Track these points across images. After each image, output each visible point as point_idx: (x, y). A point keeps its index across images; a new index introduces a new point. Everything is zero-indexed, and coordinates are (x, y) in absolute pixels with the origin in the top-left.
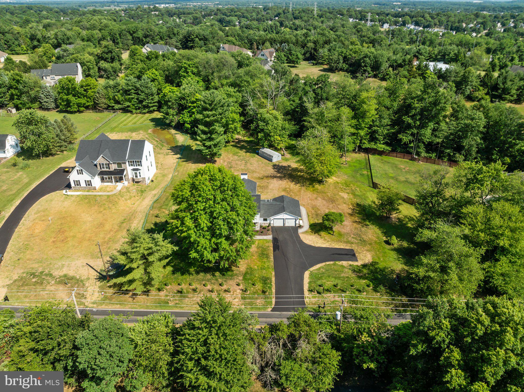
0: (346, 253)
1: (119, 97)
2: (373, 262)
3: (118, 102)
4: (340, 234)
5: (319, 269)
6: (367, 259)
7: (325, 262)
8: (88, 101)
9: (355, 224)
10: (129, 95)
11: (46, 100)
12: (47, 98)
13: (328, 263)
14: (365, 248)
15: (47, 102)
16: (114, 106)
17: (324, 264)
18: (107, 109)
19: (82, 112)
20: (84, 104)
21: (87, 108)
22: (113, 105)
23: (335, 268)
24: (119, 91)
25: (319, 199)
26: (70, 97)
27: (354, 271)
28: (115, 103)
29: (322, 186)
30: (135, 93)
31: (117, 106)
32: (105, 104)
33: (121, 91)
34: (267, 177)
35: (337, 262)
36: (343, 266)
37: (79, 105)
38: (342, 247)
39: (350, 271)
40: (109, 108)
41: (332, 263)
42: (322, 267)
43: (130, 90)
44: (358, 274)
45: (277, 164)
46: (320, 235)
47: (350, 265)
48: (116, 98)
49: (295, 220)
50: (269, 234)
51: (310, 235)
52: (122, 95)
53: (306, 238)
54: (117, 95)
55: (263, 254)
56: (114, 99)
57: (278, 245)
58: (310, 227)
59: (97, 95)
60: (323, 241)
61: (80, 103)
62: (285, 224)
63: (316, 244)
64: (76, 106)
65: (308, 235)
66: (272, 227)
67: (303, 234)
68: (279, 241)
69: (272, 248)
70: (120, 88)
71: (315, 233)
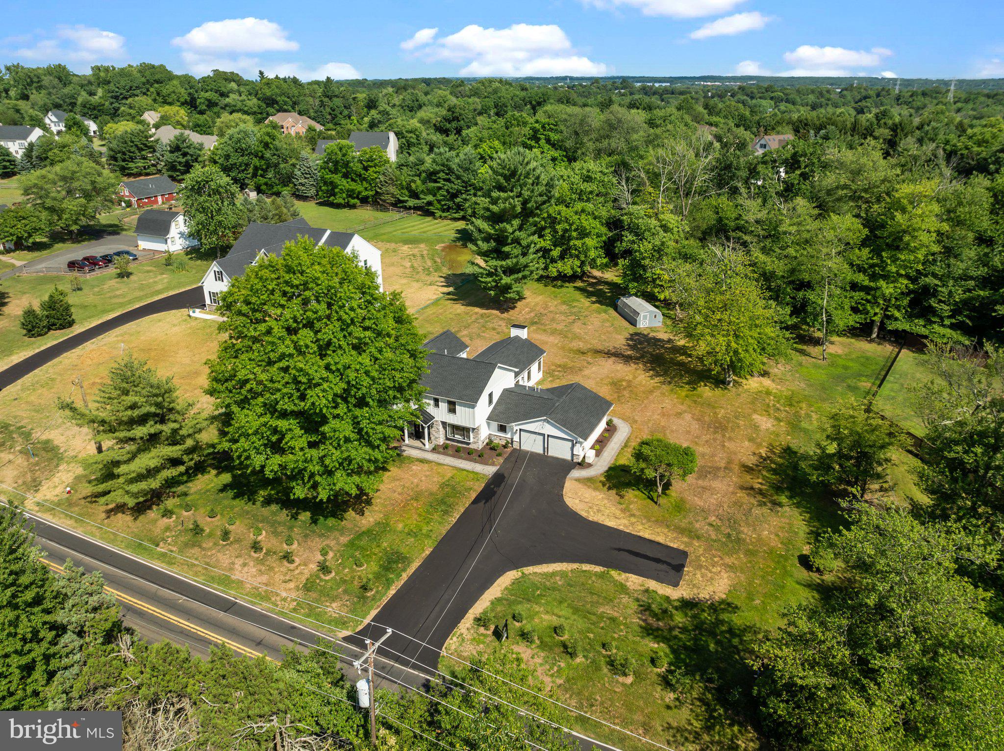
0: (659, 556)
1: (418, 184)
2: (722, 602)
3: (415, 195)
4: (680, 507)
5: (553, 574)
6: (710, 589)
7: (581, 561)
8: (366, 189)
9: (741, 494)
10: (435, 181)
11: (303, 181)
12: (306, 178)
13: (586, 567)
14: (728, 560)
15: (303, 185)
16: (406, 201)
17: (575, 566)
18: (394, 205)
19: (353, 207)
20: (359, 193)
21: (364, 201)
22: (406, 198)
23: (599, 584)
24: (419, 175)
25: (688, 417)
26: (337, 178)
27: (646, 608)
28: (410, 197)
29: (718, 392)
30: (444, 180)
31: (412, 202)
32: (393, 196)
33: (424, 175)
34: (597, 352)
35: (614, 573)
36: (623, 588)
37: (351, 194)
38: (660, 539)
39: (634, 606)
40: (398, 204)
41: (598, 569)
42: (563, 574)
43: (438, 172)
44: (651, 620)
45: (645, 333)
46: (622, 497)
47: (647, 591)
48: (413, 185)
49: (570, 444)
50: (493, 464)
51: (596, 489)
52: (424, 182)
53: (576, 494)
54: (414, 182)
55: (442, 502)
56: (408, 188)
57: (495, 493)
58: (607, 471)
59: (382, 178)
60: (618, 513)
61: (353, 190)
62: (546, 449)
63: (594, 513)
64: (344, 195)
65: (589, 487)
66: (515, 449)
67: (577, 483)
68: (503, 484)
69: (474, 495)
70: (422, 168)
71: (609, 488)
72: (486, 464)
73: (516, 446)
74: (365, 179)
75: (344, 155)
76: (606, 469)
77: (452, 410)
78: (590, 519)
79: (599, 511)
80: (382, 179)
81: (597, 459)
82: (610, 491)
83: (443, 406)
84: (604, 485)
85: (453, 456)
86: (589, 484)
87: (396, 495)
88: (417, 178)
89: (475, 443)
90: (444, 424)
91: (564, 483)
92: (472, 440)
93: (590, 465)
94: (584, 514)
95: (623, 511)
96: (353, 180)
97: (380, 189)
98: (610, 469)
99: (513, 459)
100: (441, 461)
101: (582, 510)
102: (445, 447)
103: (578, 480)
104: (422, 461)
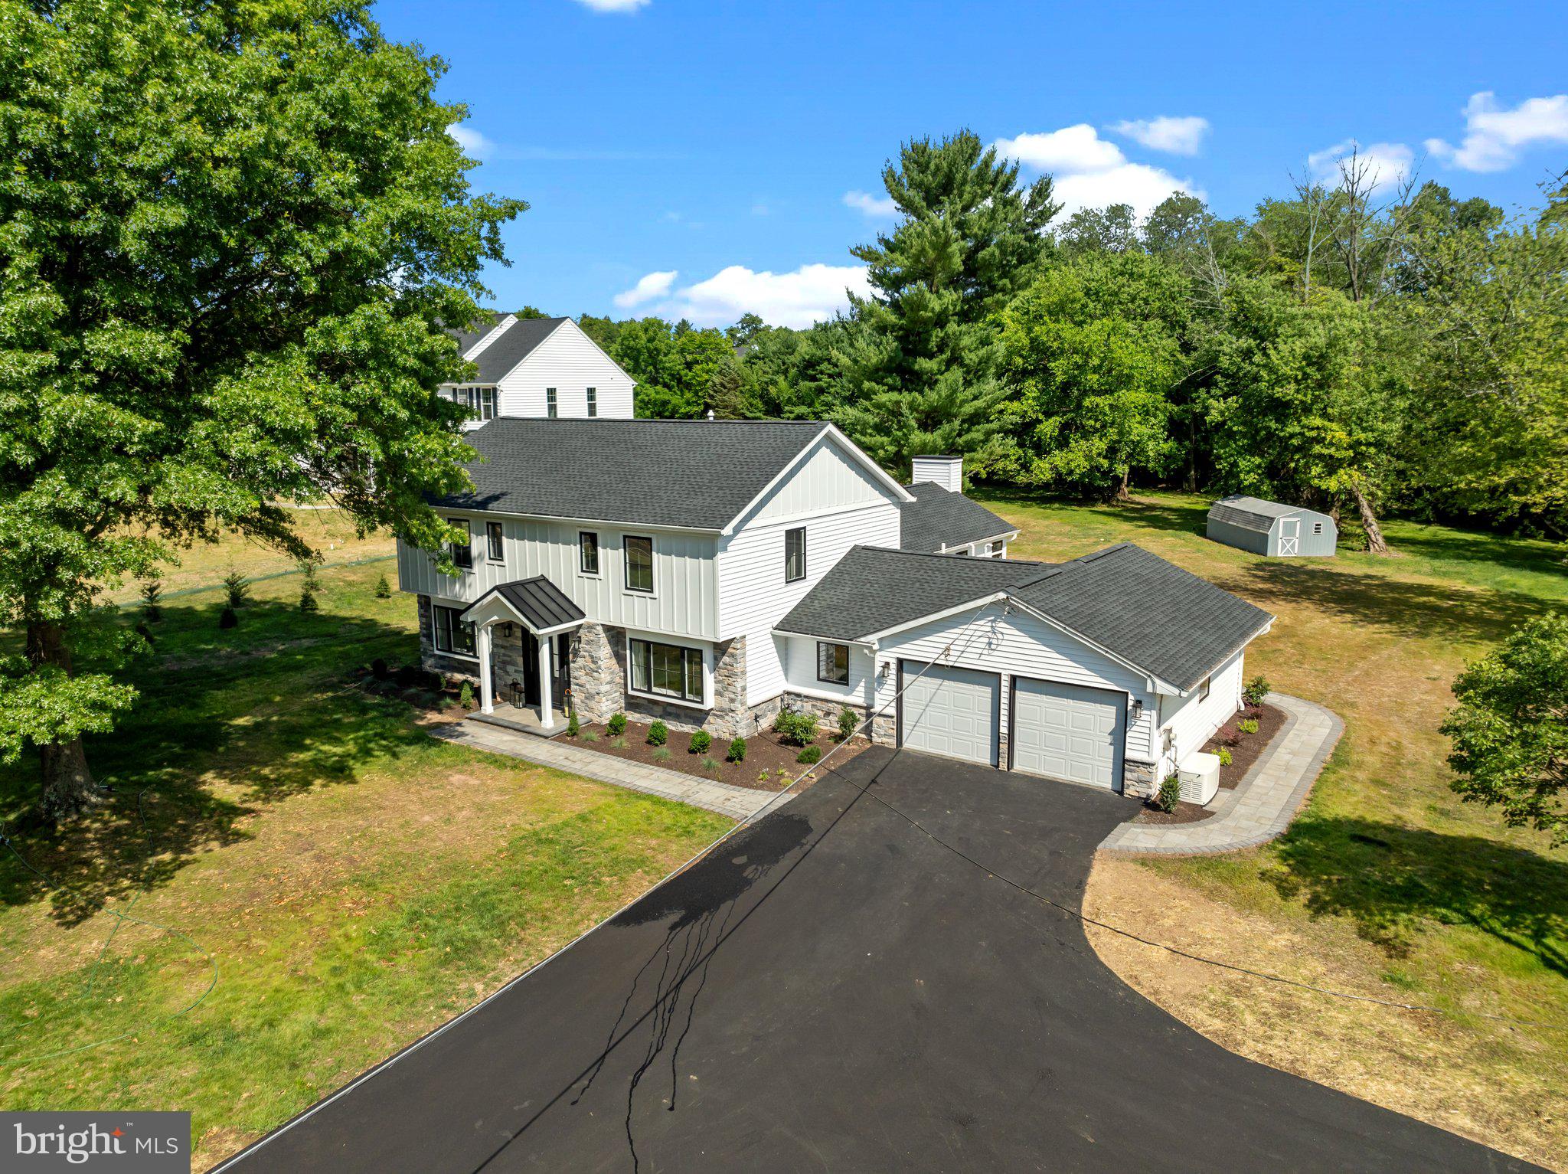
1: (781, 388)
3: (775, 409)
8: (688, 403)
10: (813, 379)
20: (676, 410)
22: (758, 414)
24: (785, 373)
28: (767, 413)
32: (735, 410)
46: (1397, 950)
49: (1108, 714)
50: (774, 785)
51: (1248, 905)
57: (748, 882)
58: (1286, 838)
59: (717, 379)
62: (1003, 742)
63: (1265, 1019)
65: (1212, 895)
66: (880, 749)
67: (1147, 875)
68: (796, 853)
70: (792, 359)
71: (1317, 907)
72: (747, 782)
73: (884, 736)
74: (688, 386)
75: (651, 340)
76: (1281, 827)
77: (640, 577)
78: (1249, 1051)
79: (1288, 1010)
81: (1226, 794)
82: (1327, 921)
83: (612, 559)
84: (1286, 891)
85: (629, 755)
88: (781, 379)
89: (722, 713)
90: (616, 635)
91: (1086, 870)
92: (710, 701)
93: (1199, 814)
94: (1206, 1023)
96: (666, 385)
97: (712, 397)
98: (1296, 830)
99: (862, 775)
100: (576, 767)
101: (1194, 999)
102: (616, 727)
103: (1150, 861)
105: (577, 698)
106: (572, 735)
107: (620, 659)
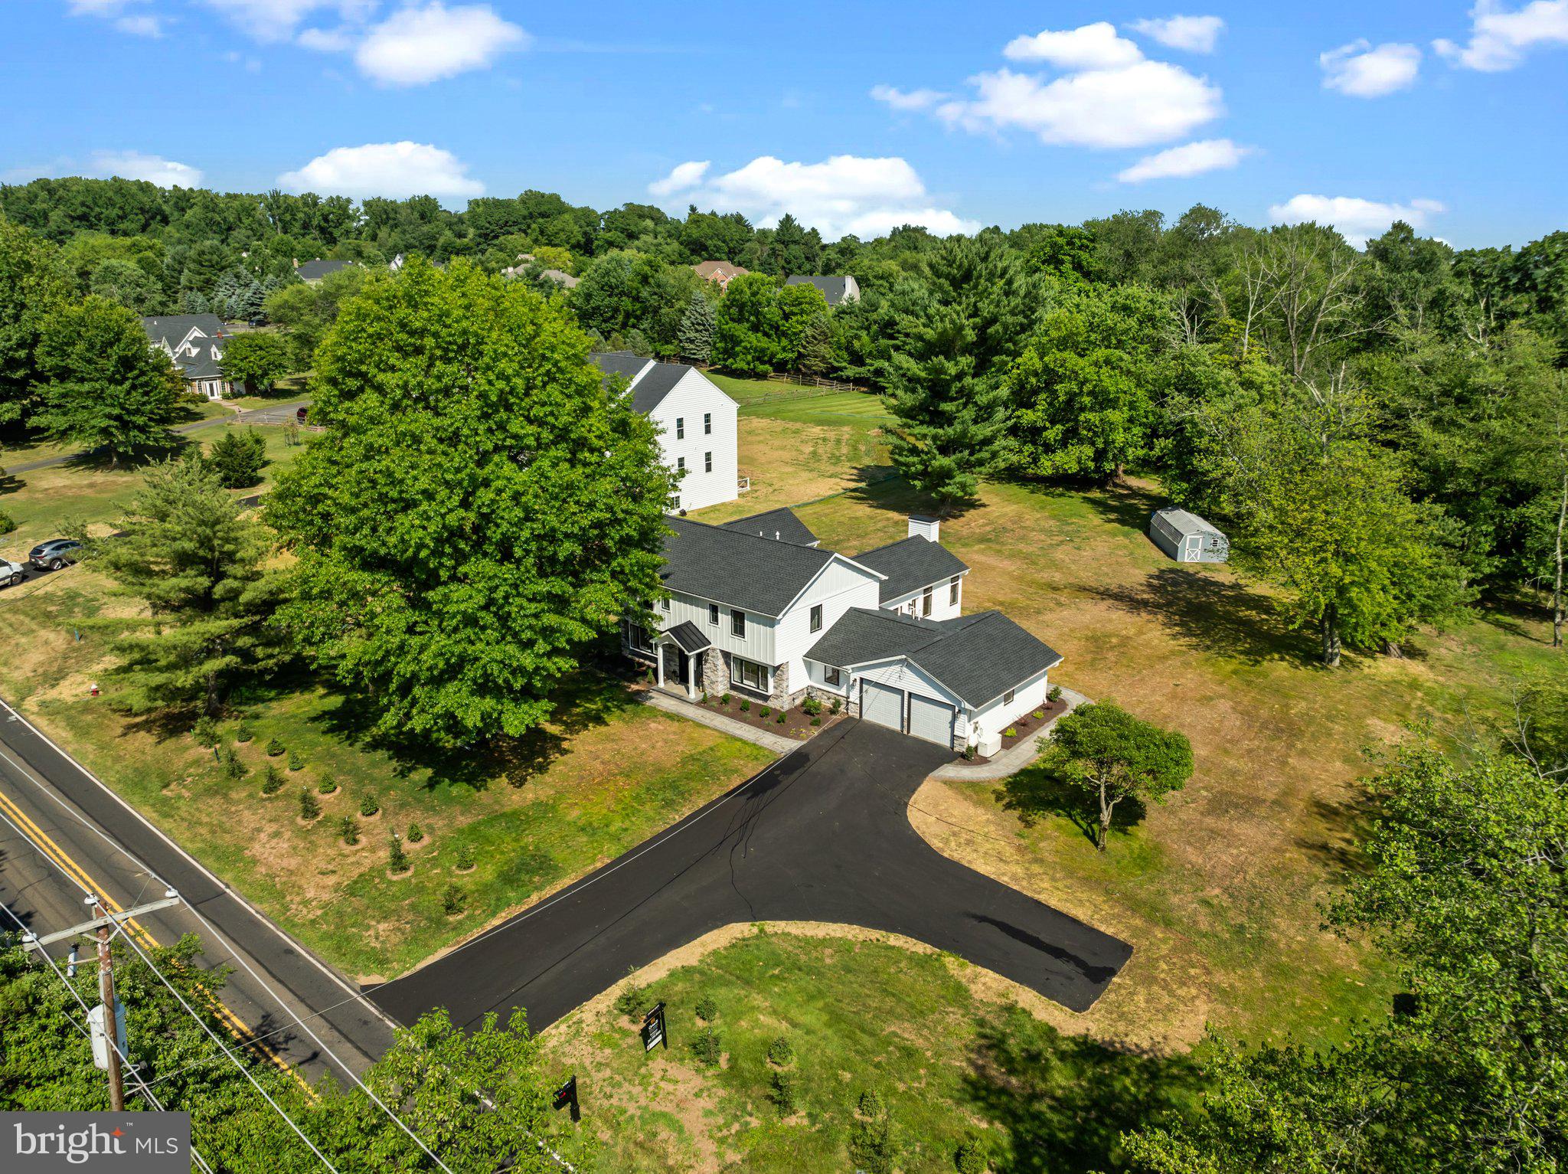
0: (1065, 944)
1: (864, 342)
2: (1178, 1061)
3: (857, 359)
4: (1148, 860)
5: (824, 942)
6: (1159, 1029)
7: (891, 928)
8: (784, 349)
9: (1293, 854)
10: (891, 337)
11: (692, 335)
12: (697, 331)
13: (896, 940)
14: (1222, 978)
15: (692, 341)
16: (841, 369)
17: (874, 934)
18: (825, 375)
19: (762, 376)
20: (773, 355)
21: (781, 368)
22: (844, 364)
23: (909, 976)
24: (868, 329)
25: (1224, 705)
26: (740, 330)
27: (993, 1044)
28: (851, 363)
29: (1304, 672)
31: (851, 371)
32: (824, 359)
33: (875, 327)
34: (1083, 589)
35: (951, 963)
36: (959, 994)
37: (761, 356)
38: (1081, 914)
39: (968, 1033)
40: (831, 374)
41: (921, 948)
42: (843, 947)
44: (995, 1071)
45: (1191, 571)
46: (1029, 824)
47: (1010, 1009)
48: (856, 344)
49: (950, 713)
50: (797, 737)
51: (980, 803)
52: (874, 340)
53: (936, 805)
54: (858, 337)
55: (673, 786)
56: (849, 348)
57: (779, 782)
58: (1015, 775)
59: (809, 331)
60: (1009, 852)
61: (763, 350)
62: (906, 721)
63: (959, 845)
64: (749, 357)
65: (967, 798)
66: (852, 718)
67: (945, 788)
68: (801, 770)
69: (736, 782)
70: (874, 316)
71: (1008, 806)
72: (785, 734)
73: (854, 712)
74: (784, 334)
75: (754, 294)
76: (1015, 770)
77: (739, 630)
78: (946, 855)
79: (969, 842)
80: (809, 333)
81: (1003, 752)
82: (1009, 812)
83: (725, 620)
84: (998, 799)
85: (731, 716)
86: (968, 792)
87: (597, 764)
88: (863, 334)
89: (777, 697)
90: (726, 655)
91: (919, 785)
92: (771, 691)
93: (984, 761)
94: (936, 844)
95: (1020, 849)
96: (766, 334)
97: (804, 347)
98: (1024, 772)
99: (838, 733)
100: (707, 722)
101: (936, 836)
102: (725, 700)
103: (949, 783)
104: (671, 717)
105: (706, 682)
106: (704, 703)
107: (728, 665)
